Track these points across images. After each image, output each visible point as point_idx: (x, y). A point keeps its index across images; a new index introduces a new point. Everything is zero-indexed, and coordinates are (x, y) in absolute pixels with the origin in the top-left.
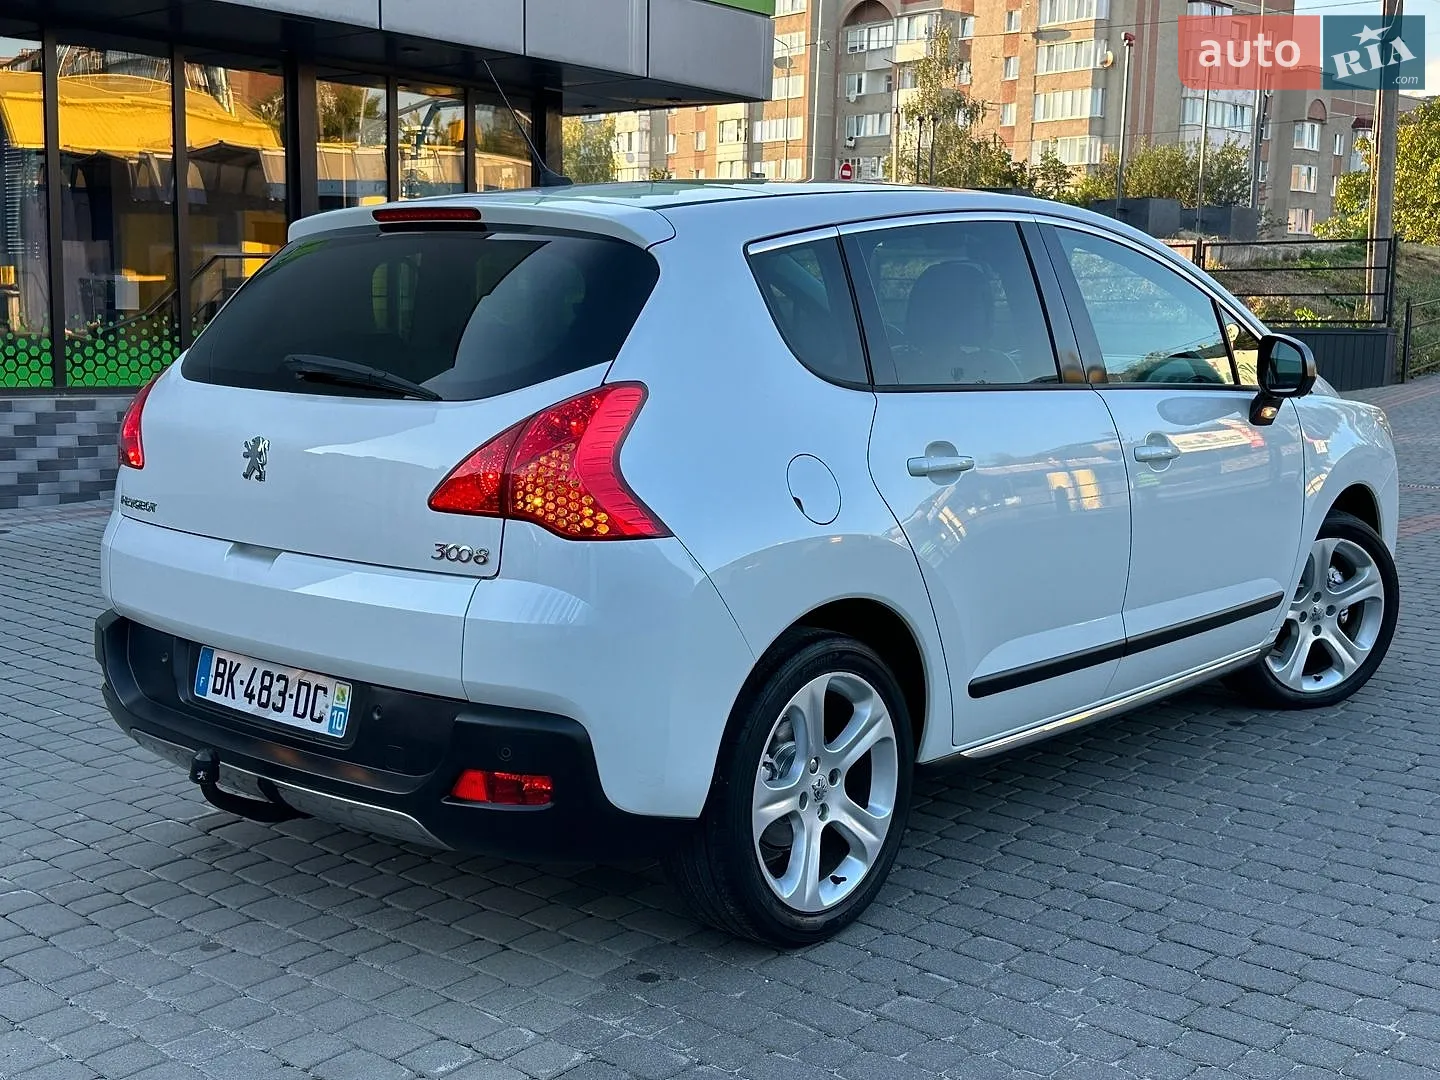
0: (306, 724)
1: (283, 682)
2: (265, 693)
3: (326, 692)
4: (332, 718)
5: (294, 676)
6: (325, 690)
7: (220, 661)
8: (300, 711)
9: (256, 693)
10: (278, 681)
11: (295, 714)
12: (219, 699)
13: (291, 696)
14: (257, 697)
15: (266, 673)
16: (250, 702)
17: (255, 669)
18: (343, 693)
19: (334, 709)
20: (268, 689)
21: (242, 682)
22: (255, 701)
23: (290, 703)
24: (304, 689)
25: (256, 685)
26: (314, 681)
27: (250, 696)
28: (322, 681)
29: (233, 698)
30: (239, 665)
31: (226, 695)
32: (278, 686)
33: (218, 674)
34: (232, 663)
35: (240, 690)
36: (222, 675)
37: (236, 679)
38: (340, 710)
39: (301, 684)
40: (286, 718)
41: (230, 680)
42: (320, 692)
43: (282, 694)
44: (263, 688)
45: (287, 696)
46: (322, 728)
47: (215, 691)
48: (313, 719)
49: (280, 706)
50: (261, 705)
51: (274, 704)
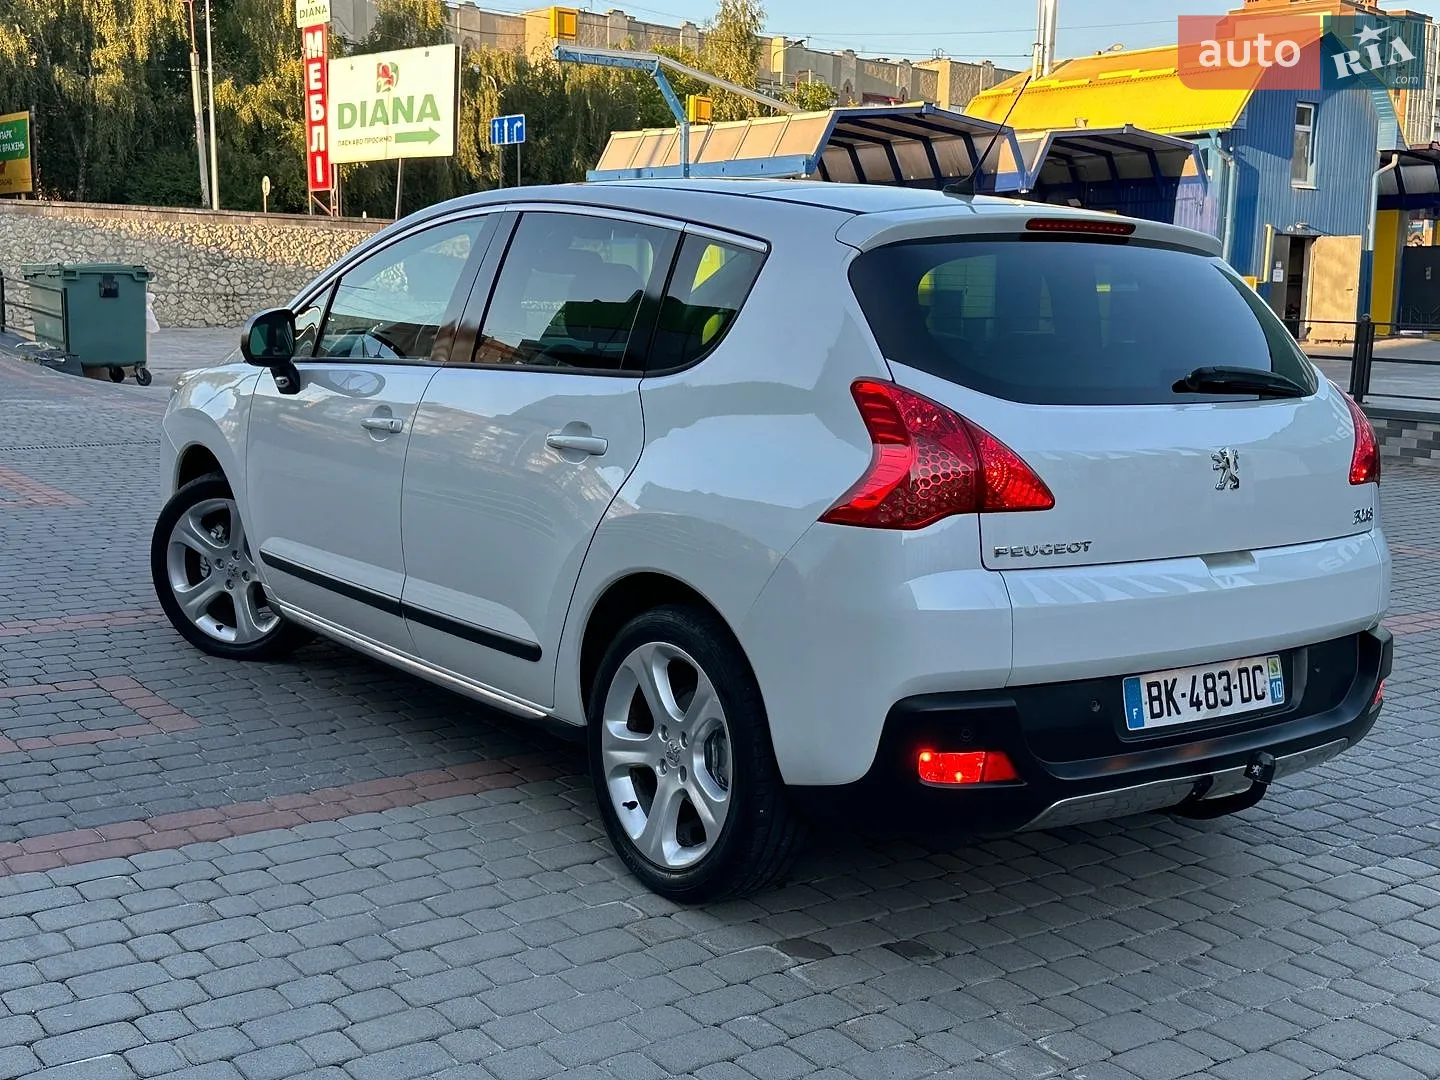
0: (1255, 705)
1: (1225, 678)
2: (1211, 695)
3: (1261, 671)
4: (1272, 690)
5: (1232, 668)
6: (1259, 668)
7: (1150, 685)
8: (1246, 695)
9: (1202, 698)
10: (1220, 678)
11: (1244, 700)
12: (1165, 721)
13: (1235, 687)
14: (1204, 702)
15: (1206, 677)
16: (1199, 710)
17: (1194, 678)
18: (1275, 666)
19: (1271, 682)
20: (1213, 690)
21: (1184, 695)
22: (1204, 706)
23: (1236, 693)
24: (1244, 675)
25: (1200, 690)
26: (1250, 665)
27: (1195, 703)
28: (1256, 662)
29: (1178, 712)
30: (1175, 681)
31: (1169, 714)
32: (1221, 683)
33: (1152, 699)
34: (1166, 682)
35: (1184, 704)
36: (1158, 698)
37: (1176, 695)
38: (1276, 680)
39: (1241, 671)
40: (1238, 707)
41: (1170, 697)
42: (1258, 672)
43: (1227, 689)
44: (1208, 690)
45: (1232, 687)
46: (1267, 703)
47: (1154, 716)
48: (1259, 698)
49: (1228, 700)
50: (1209, 707)
51: (1222, 701)
